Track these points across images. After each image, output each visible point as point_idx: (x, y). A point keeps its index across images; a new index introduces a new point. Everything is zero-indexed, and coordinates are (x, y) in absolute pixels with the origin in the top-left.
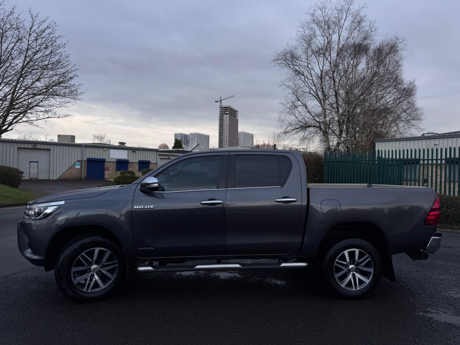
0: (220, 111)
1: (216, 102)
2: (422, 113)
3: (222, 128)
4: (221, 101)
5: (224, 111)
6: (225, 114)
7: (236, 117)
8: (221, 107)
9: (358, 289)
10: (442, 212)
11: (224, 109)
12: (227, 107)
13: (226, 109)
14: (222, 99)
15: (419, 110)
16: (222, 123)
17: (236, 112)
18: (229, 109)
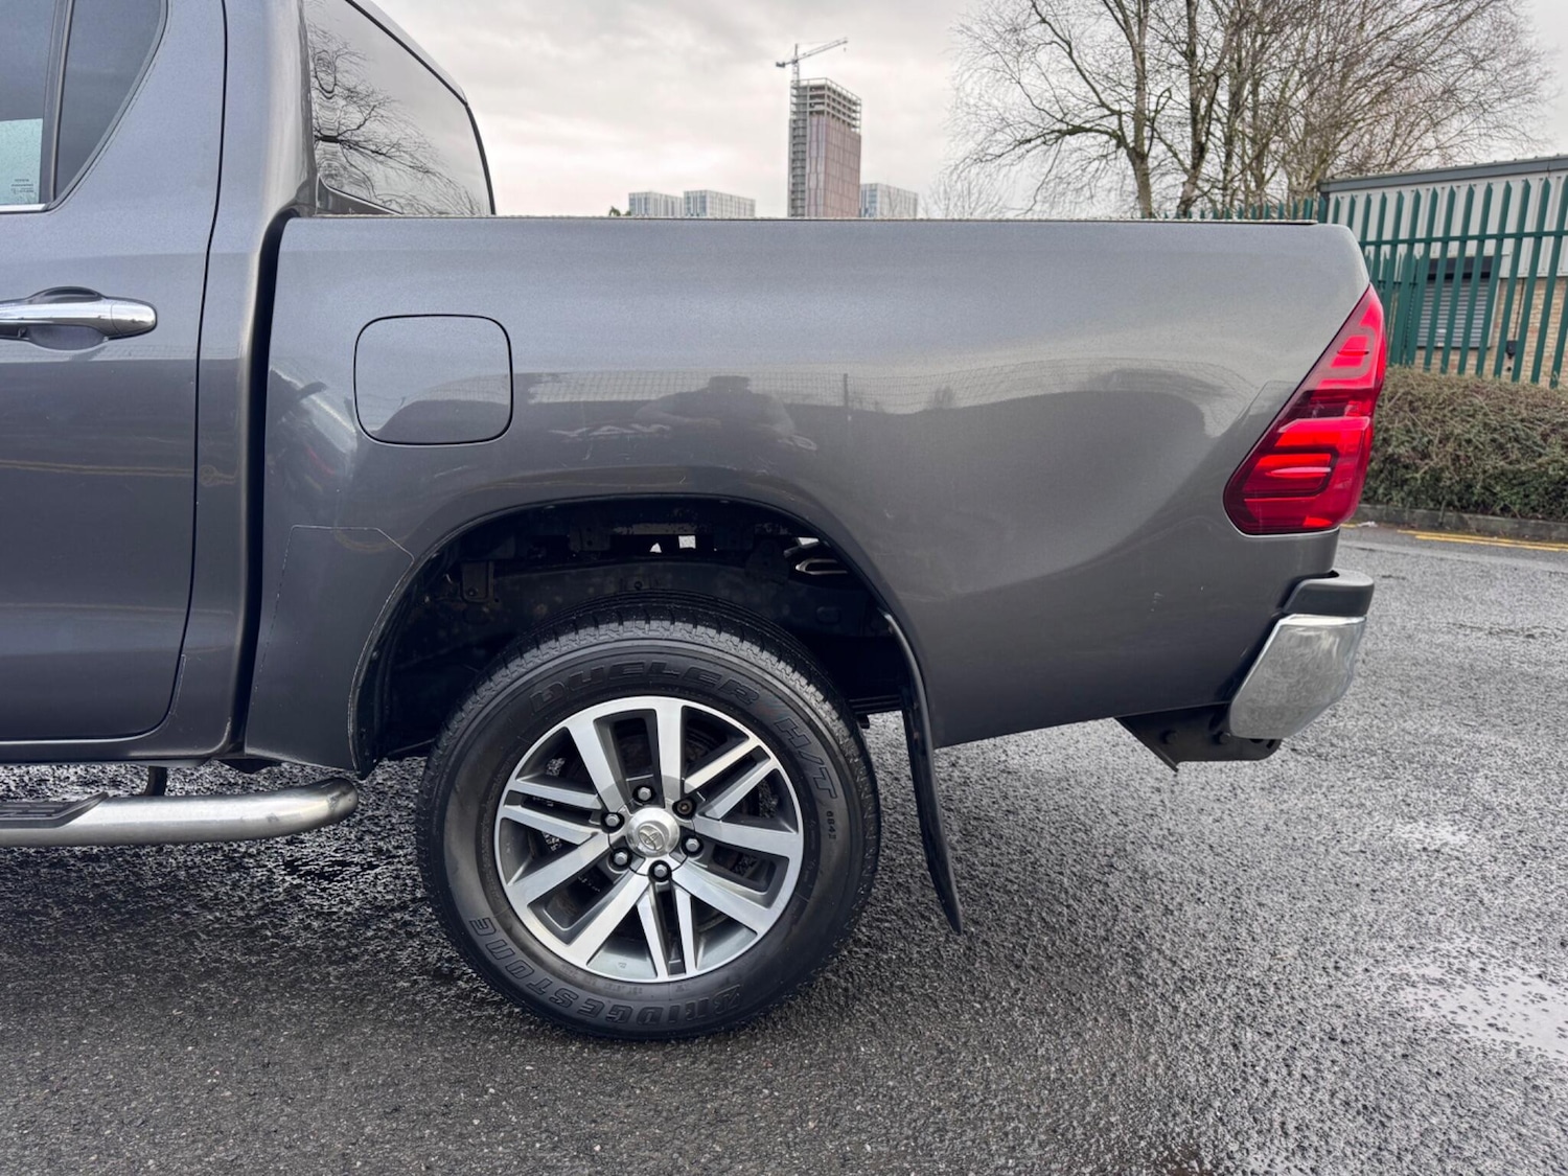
0: (794, 100)
1: (778, 65)
2: (1546, 73)
3: (799, 172)
4: (795, 62)
5: (809, 101)
6: (811, 113)
7: (854, 126)
8: (797, 86)
9: (692, 971)
10: (1540, 465)
11: (809, 93)
12: (821, 88)
13: (815, 93)
14: (800, 53)
15: (1538, 61)
16: (800, 148)
17: (855, 104)
18: (826, 92)
